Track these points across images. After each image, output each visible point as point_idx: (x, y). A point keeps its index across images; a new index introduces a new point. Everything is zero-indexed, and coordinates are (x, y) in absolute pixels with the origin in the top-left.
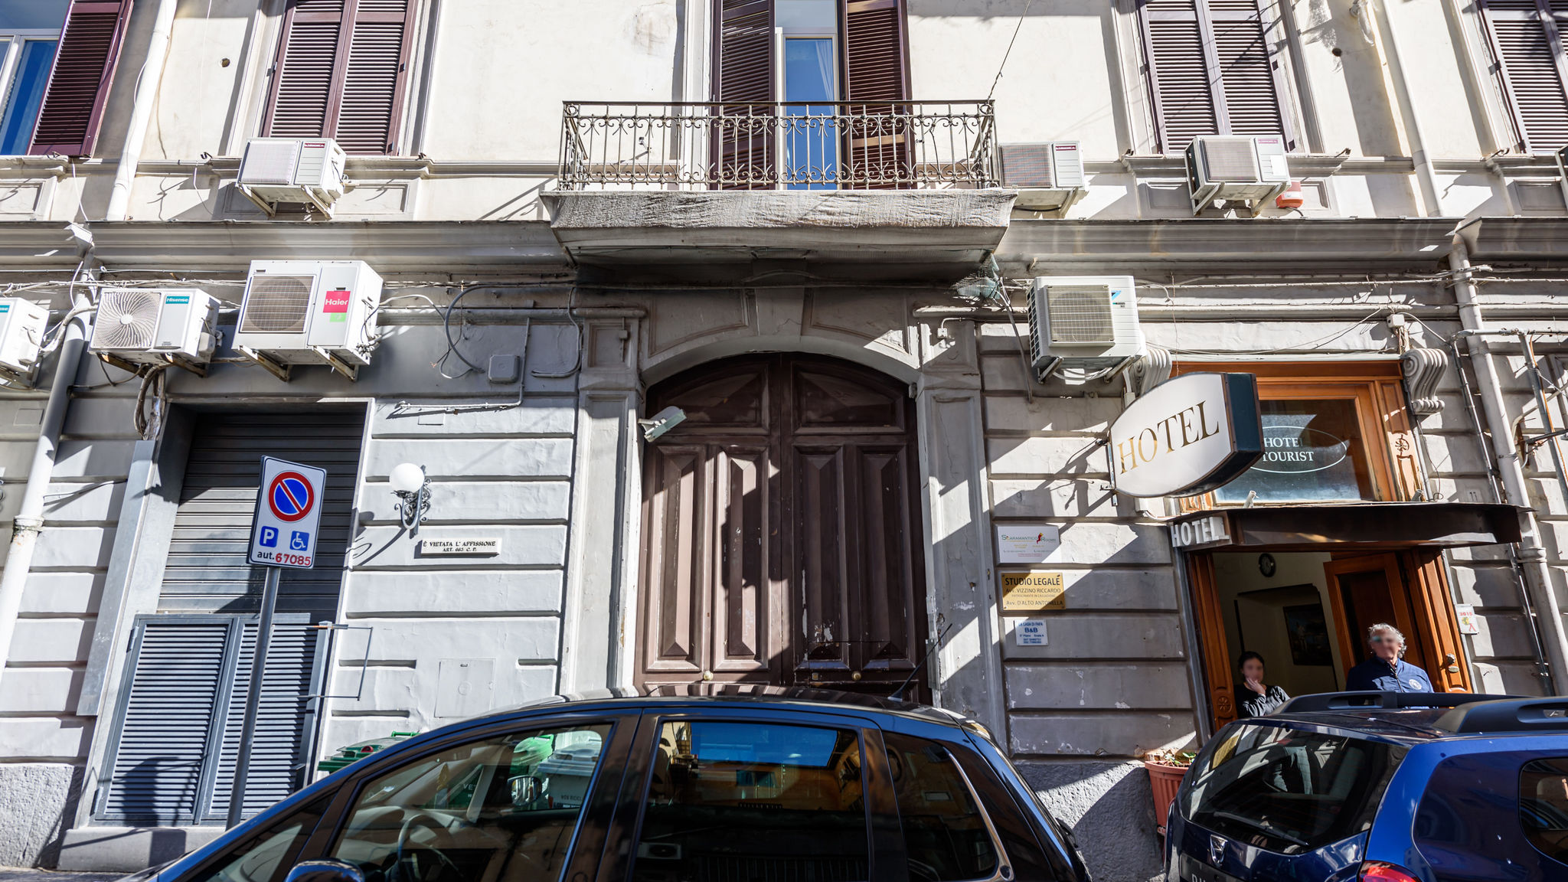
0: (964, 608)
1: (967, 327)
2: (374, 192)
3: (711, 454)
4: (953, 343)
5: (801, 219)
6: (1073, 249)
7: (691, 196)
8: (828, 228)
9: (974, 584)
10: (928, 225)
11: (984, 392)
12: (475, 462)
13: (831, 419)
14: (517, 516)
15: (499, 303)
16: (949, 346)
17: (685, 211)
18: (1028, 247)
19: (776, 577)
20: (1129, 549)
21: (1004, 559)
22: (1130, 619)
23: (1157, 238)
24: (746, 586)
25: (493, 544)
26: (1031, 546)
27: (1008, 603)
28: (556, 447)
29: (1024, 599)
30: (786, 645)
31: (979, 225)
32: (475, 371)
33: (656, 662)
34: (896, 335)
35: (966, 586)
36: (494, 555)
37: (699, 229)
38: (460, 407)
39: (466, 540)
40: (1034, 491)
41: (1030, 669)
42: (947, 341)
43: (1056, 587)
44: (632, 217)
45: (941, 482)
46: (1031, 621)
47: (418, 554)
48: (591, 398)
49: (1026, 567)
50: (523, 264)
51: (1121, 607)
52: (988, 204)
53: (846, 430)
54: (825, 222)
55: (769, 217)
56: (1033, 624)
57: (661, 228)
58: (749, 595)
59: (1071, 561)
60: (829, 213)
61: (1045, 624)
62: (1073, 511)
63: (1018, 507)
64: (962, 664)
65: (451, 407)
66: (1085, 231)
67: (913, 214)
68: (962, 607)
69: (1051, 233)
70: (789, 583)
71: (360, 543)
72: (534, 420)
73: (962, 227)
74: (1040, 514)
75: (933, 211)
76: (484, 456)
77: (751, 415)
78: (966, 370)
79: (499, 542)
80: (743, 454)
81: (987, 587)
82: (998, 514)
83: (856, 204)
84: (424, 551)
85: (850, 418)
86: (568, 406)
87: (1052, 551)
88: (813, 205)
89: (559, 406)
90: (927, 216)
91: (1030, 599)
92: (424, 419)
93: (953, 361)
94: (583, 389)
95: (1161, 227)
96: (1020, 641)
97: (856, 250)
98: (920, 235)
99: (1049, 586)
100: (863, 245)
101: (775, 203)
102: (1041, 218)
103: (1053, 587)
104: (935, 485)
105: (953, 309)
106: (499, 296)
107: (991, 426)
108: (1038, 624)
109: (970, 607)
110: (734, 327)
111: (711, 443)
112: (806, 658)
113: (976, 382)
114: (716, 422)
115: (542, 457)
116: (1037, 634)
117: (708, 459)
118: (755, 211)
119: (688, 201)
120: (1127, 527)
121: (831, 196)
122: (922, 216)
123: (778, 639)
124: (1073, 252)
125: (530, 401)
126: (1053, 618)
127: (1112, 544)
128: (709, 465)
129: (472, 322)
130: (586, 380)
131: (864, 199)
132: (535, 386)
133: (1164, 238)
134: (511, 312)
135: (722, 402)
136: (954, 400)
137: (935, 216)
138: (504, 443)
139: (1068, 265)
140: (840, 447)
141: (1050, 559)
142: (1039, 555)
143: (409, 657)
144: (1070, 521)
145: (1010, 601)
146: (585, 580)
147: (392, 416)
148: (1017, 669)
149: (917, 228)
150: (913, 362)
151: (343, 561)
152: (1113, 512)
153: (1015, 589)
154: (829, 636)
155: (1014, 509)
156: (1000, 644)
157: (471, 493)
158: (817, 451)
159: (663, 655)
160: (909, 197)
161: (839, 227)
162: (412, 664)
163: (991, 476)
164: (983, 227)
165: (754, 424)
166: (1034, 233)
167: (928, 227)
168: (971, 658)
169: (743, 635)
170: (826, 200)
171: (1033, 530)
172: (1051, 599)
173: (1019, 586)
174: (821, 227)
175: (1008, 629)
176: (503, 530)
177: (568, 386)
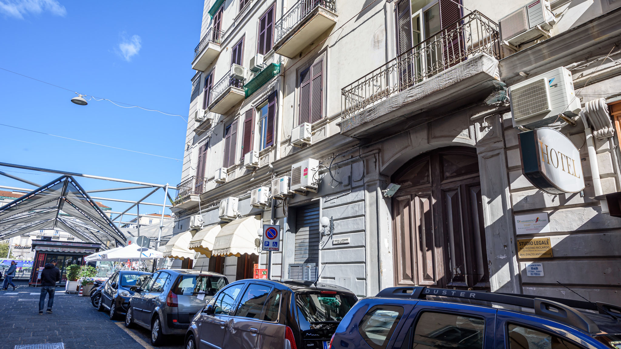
0: (502, 257)
1: (496, 118)
2: (319, 132)
3: (412, 198)
4: (491, 128)
5: (403, 103)
6: (544, 58)
7: (370, 109)
8: (413, 103)
9: (505, 246)
10: (448, 85)
11: (506, 149)
12: (343, 213)
13: (455, 174)
14: (353, 230)
15: (344, 159)
16: (489, 130)
17: (370, 115)
18: (518, 67)
19: (438, 246)
20: (592, 221)
21: (518, 233)
22: (594, 262)
23: (595, 30)
24: (428, 250)
25: (347, 240)
26: (533, 224)
27: (521, 255)
28: (360, 205)
29: (529, 252)
30: (443, 275)
31: (470, 76)
32: (340, 183)
33: (402, 281)
34: (466, 132)
35: (502, 247)
36: (348, 243)
37: (375, 119)
38: (338, 196)
39: (342, 239)
40: (533, 195)
41: (535, 289)
42: (488, 127)
43: (547, 245)
44: (357, 122)
45: (488, 197)
46: (534, 264)
47: (333, 245)
48: (368, 186)
49: (532, 235)
50: (348, 144)
51: (588, 255)
52: (471, 65)
53: (461, 178)
54: (411, 100)
55: (394, 106)
56: (535, 265)
57: (366, 123)
58: (429, 254)
59: (556, 231)
60: (412, 97)
61: (542, 265)
62: (557, 203)
63: (525, 205)
64: (502, 285)
65: (336, 197)
66: (547, 46)
67: (441, 84)
68: (501, 257)
69: (528, 55)
70: (443, 248)
71: (322, 242)
72: (354, 196)
73: (463, 80)
74: (538, 207)
75: (448, 79)
76: (344, 211)
77: (426, 179)
78: (496, 140)
79: (349, 239)
80: (423, 196)
81: (512, 247)
82: (515, 210)
83: (420, 89)
84: (334, 243)
85: (463, 172)
86: (362, 190)
87: (545, 226)
88: (406, 95)
89: (360, 190)
90: (447, 82)
91: (533, 252)
92: (332, 201)
93: (492, 137)
94: (365, 183)
95: (595, 23)
96: (529, 274)
97: (429, 105)
98: (448, 90)
99: (543, 245)
100: (431, 102)
101: (394, 100)
102: (539, 42)
103: (545, 245)
104: (485, 199)
105: (489, 111)
106: (344, 156)
107: (510, 165)
108: (538, 265)
109: (504, 257)
110: (406, 147)
111: (413, 193)
112: (452, 281)
113: (501, 145)
114: (414, 185)
115: (357, 209)
116: (538, 270)
117: (412, 200)
118: (389, 106)
119: (370, 111)
120: (591, 209)
121: (411, 89)
122: (445, 83)
123: (440, 273)
124: (543, 60)
125: (353, 190)
126: (547, 262)
127: (581, 219)
128: (412, 203)
129: (339, 167)
130: (366, 180)
131: (422, 86)
132: (354, 185)
133: (600, 28)
134: (347, 161)
135: (415, 176)
136: (492, 156)
137: (450, 81)
138: (348, 206)
139: (548, 66)
140: (458, 186)
141: (543, 231)
142: (537, 229)
143: (333, 276)
144: (556, 209)
145: (522, 254)
146: (371, 251)
147: (325, 202)
148: (528, 288)
149: (445, 88)
150: (473, 143)
151: (318, 247)
152: (582, 201)
153: (525, 248)
154: (460, 272)
155: (523, 206)
156: (519, 275)
157: (342, 223)
158: (450, 190)
159: (404, 279)
160: (438, 77)
161: (416, 101)
162: (334, 278)
163: (511, 191)
164: (472, 76)
165: (427, 183)
166: (519, 59)
167: (449, 86)
168: (506, 282)
169: (428, 271)
170: (410, 92)
171: (534, 216)
172: (544, 252)
173: (526, 246)
174: (410, 103)
175: (523, 268)
176: (350, 235)
177: (361, 183)
